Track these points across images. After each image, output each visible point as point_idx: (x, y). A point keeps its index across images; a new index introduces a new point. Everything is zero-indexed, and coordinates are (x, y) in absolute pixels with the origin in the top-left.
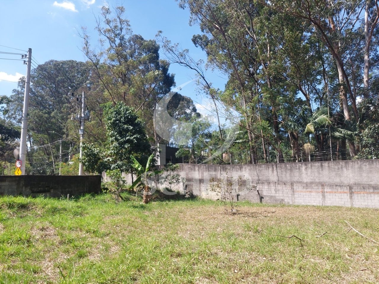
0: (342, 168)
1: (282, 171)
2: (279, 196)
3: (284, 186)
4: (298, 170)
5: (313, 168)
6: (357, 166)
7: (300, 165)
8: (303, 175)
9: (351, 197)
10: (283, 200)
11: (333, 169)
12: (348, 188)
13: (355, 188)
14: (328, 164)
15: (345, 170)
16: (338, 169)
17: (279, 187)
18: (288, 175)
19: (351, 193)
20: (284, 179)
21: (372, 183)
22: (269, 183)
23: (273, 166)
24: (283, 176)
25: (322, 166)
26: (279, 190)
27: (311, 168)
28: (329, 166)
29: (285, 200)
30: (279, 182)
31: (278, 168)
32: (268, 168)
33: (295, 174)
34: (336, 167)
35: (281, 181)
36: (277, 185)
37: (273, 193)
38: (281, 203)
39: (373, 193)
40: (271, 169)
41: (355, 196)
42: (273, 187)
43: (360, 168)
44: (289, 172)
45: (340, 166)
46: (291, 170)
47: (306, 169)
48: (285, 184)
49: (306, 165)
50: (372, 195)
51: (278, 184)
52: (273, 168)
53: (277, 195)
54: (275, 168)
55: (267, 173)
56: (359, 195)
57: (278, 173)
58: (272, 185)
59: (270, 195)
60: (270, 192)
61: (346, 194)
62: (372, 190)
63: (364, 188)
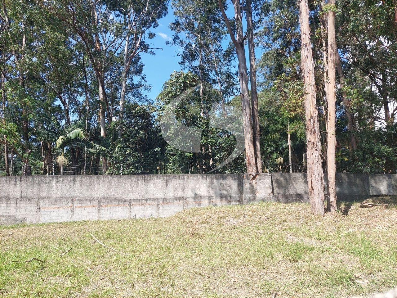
0: (93, 182)
1: (27, 186)
2: (20, 214)
3: (28, 202)
4: (47, 185)
5: (64, 182)
6: (107, 181)
7: (51, 178)
8: (53, 189)
9: (99, 211)
10: (24, 219)
11: (85, 184)
12: (97, 201)
13: (103, 201)
14: (81, 178)
15: (96, 184)
16: (90, 183)
17: (22, 204)
18: (35, 190)
19: (100, 207)
20: (29, 195)
21: (118, 196)
22: (9, 200)
23: (16, 179)
24: (29, 191)
25: (74, 180)
26: (20, 208)
27: (63, 182)
28: (81, 181)
29: (28, 219)
30: (22, 198)
31: (23, 182)
32: (10, 181)
33: (44, 188)
34: (89, 182)
35: (25, 197)
36: (18, 202)
37: (12, 211)
38: (23, 224)
39: (118, 205)
40: (13, 183)
41: (103, 209)
42: (13, 204)
43: (110, 182)
44: (36, 186)
45: (92, 181)
46: (39, 184)
47: (57, 183)
48: (29, 200)
49: (57, 179)
50: (117, 207)
51: (21, 200)
52: (16, 182)
53: (18, 213)
54: (18, 182)
55: (7, 188)
56: (106, 208)
57: (22, 188)
58: (12, 202)
59: (7, 214)
60: (9, 211)
61: (94, 208)
62: (117, 203)
63: (111, 202)
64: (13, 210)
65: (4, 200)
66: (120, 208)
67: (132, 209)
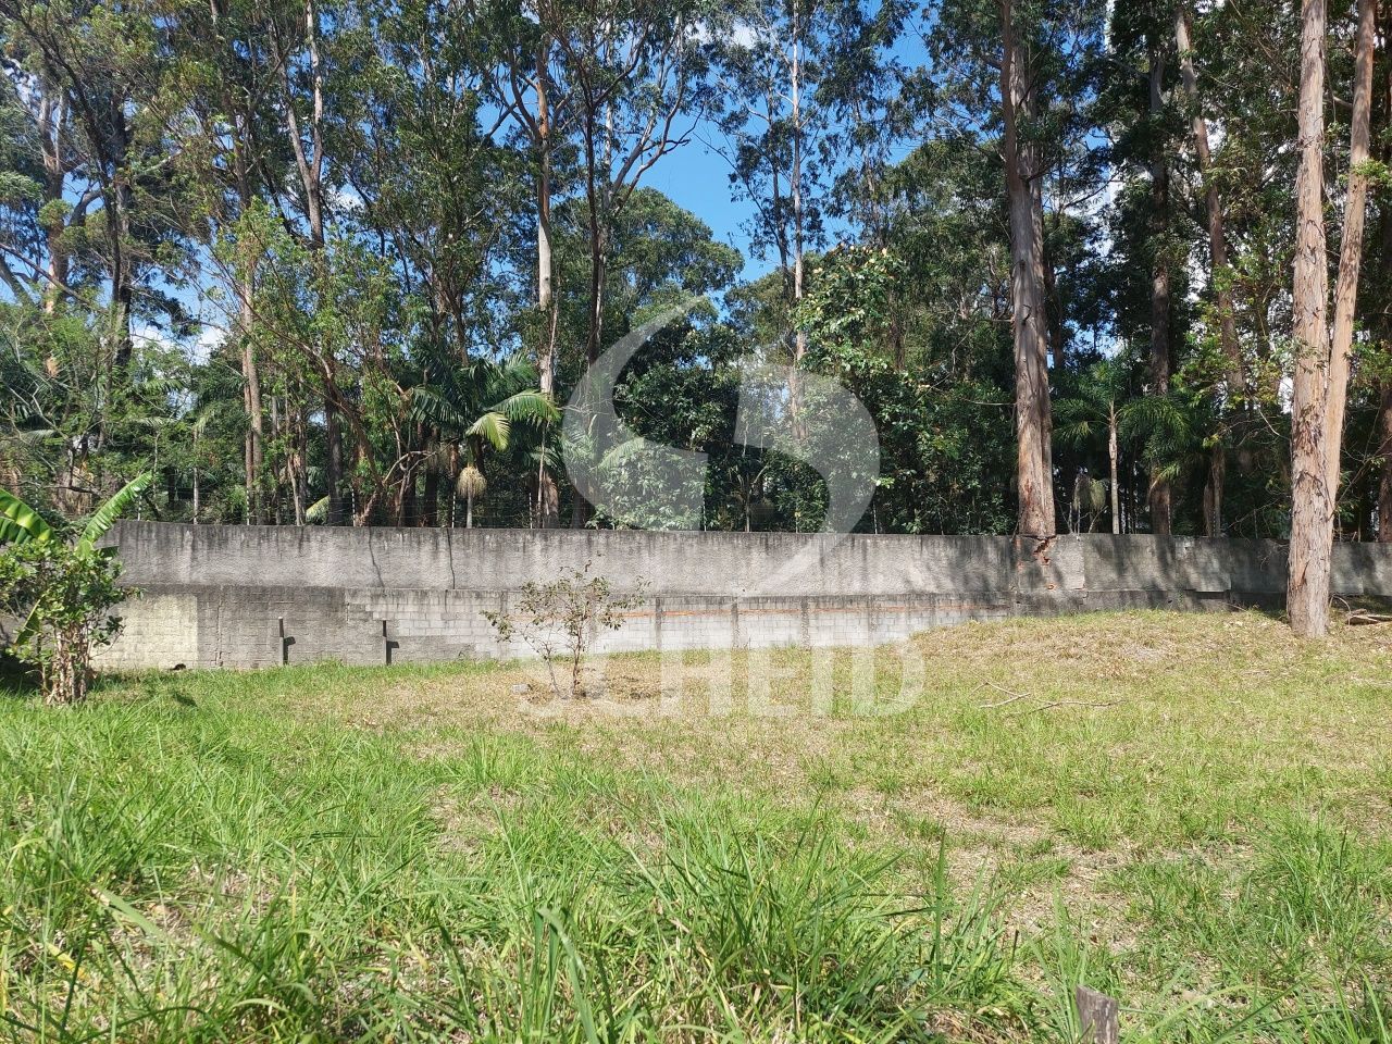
0: (639, 549)
1: (467, 556)
2: (457, 634)
3: (475, 602)
4: (521, 553)
5: (565, 547)
6: (672, 546)
7: (529, 537)
8: (536, 567)
9: (658, 627)
10: (468, 647)
11: (618, 553)
12: (654, 601)
13: (668, 601)
14: (607, 537)
15: (645, 554)
16: (631, 550)
17: (460, 607)
18: (487, 568)
19: (660, 615)
20: (475, 581)
21: (701, 589)
22: (425, 594)
23: (436, 536)
24: (472, 570)
25: (589, 542)
26: (456, 618)
27: (561, 547)
28: (608, 545)
29: (477, 648)
31: (454, 546)
32: (419, 543)
33: (510, 564)
34: (626, 548)
35: (465, 588)
36: (450, 601)
37: (436, 626)
39: (706, 612)
40: (427, 547)
41: (668, 622)
42: (435, 607)
43: (680, 551)
44: (490, 557)
45: (635, 545)
46: (499, 552)
47: (545, 549)
48: (479, 596)
49: (546, 539)
50: (704, 617)
51: (457, 596)
52: (436, 545)
53: (451, 632)
54: (443, 545)
55: (412, 561)
56: (676, 620)
57: (455, 562)
58: (433, 601)
59: (422, 633)
60: (426, 624)
61: (647, 619)
62: (703, 607)
63: (688, 602)
64: (437, 622)
65: (412, 595)
66: (712, 619)
67: (741, 624)
